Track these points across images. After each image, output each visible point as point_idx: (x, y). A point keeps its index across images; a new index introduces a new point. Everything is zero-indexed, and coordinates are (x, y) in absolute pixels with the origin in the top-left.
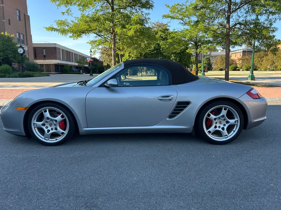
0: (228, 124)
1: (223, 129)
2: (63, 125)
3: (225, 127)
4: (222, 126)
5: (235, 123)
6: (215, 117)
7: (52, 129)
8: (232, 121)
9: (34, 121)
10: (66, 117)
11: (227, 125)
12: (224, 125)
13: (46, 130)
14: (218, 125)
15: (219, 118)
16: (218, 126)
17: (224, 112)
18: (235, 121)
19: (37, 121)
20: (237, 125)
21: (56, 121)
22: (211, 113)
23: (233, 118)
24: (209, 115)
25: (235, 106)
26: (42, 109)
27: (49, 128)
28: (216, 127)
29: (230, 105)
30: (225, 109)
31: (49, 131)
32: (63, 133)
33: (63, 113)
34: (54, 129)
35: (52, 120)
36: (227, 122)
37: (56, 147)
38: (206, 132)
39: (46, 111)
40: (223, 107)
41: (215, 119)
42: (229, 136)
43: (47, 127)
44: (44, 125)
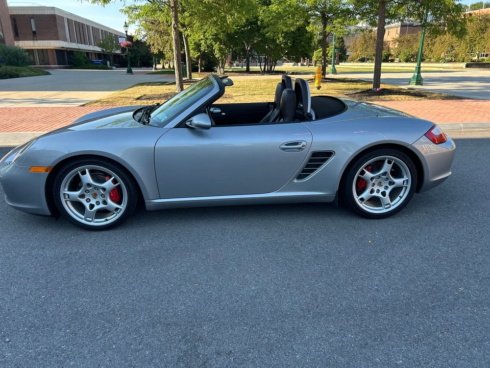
0: (393, 186)
1: (384, 194)
2: (117, 195)
3: (388, 192)
4: (382, 190)
5: (403, 184)
6: (372, 175)
7: (98, 203)
8: (398, 181)
9: (65, 191)
10: (121, 182)
11: (391, 188)
12: (386, 188)
13: (87, 205)
14: (376, 188)
15: (379, 177)
16: (375, 190)
17: (387, 167)
18: (404, 181)
19: (70, 190)
20: (406, 187)
21: (104, 189)
22: (365, 168)
23: (401, 176)
24: (363, 173)
25: (405, 157)
26: (78, 170)
27: (93, 202)
28: (372, 191)
29: (398, 156)
30: (389, 162)
31: (92, 206)
32: (117, 209)
33: (115, 176)
34: (101, 203)
35: (96, 187)
36: (391, 183)
37: (107, 233)
38: (357, 199)
39: (84, 173)
40: (386, 159)
41: (372, 179)
42: (393, 205)
43: (88, 200)
44: (82, 196)
